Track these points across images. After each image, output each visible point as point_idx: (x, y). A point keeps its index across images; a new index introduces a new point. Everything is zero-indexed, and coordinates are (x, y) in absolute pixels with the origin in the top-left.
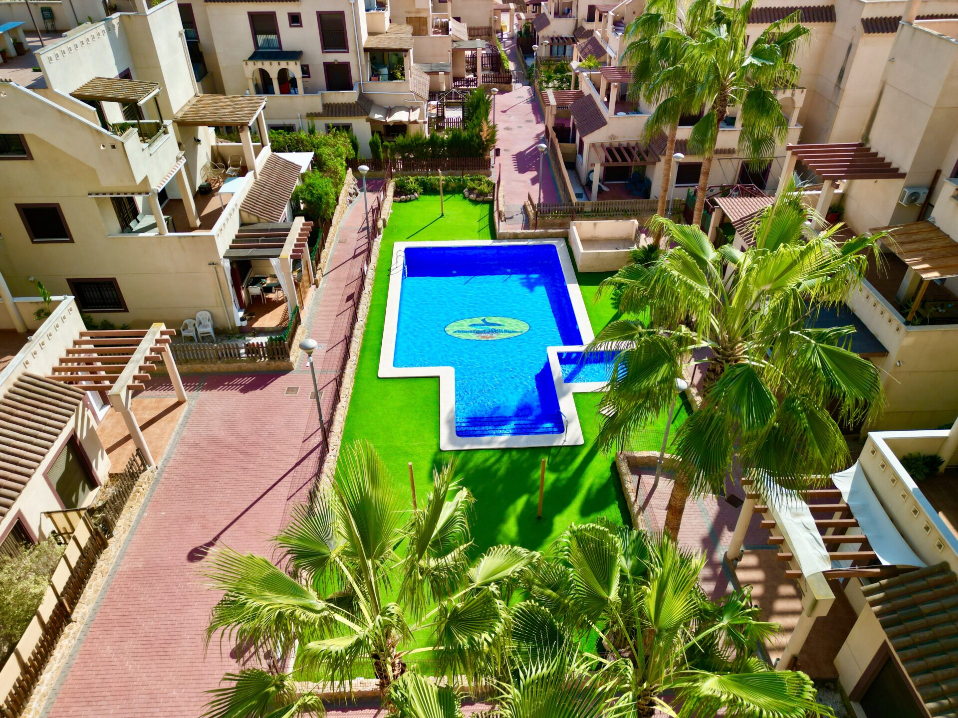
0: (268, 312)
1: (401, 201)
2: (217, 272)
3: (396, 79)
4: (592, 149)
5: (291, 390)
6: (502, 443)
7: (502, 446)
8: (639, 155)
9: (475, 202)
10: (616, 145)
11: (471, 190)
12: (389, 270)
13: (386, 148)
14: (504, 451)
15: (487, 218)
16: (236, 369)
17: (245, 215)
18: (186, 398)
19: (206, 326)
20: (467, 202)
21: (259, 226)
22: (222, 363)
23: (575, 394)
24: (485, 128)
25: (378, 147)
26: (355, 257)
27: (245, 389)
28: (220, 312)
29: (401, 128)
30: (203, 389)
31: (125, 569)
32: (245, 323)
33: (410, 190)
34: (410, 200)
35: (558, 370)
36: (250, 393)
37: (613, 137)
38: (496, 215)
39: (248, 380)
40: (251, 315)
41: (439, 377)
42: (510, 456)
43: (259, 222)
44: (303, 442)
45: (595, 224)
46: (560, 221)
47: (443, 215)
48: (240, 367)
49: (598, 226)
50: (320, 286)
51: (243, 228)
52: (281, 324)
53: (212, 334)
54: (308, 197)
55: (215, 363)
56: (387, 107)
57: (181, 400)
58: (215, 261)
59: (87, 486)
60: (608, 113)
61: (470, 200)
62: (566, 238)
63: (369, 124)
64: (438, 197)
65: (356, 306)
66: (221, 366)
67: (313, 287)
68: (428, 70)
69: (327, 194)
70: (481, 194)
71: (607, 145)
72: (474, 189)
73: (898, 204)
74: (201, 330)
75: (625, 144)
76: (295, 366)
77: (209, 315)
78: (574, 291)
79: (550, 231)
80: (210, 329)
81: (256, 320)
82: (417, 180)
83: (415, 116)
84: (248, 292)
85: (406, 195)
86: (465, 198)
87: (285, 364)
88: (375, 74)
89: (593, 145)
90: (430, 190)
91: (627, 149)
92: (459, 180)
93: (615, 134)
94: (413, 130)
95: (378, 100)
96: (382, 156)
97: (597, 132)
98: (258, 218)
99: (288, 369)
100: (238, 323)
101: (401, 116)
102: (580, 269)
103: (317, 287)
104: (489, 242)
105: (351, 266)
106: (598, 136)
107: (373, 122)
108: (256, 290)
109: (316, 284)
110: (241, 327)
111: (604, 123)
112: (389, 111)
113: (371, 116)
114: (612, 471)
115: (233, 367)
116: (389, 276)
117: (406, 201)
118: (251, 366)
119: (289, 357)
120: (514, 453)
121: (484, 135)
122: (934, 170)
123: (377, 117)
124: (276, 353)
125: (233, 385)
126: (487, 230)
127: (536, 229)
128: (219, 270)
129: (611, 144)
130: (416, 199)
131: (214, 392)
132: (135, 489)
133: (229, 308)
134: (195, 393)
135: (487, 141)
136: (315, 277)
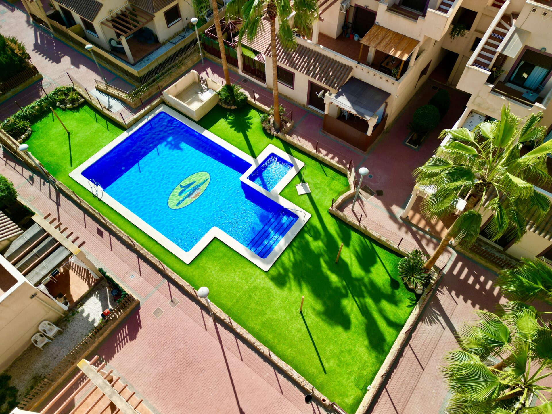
1: (25, 140)
5: (158, 312)
9: (75, 109)
10: (115, 16)
11: (62, 102)
12: (95, 196)
14: (290, 247)
15: (98, 116)
23: (280, 194)
26: (58, 204)
27: (133, 336)
28: (52, 314)
30: (108, 361)
33: (22, 128)
34: (30, 135)
36: (138, 336)
41: (215, 237)
43: (11, 242)
44: (206, 330)
45: (176, 86)
47: (69, 133)
48: (110, 330)
62: (164, 102)
66: (100, 340)
71: (110, 19)
73: (340, 13)
75: (120, 12)
76: (139, 300)
78: (207, 134)
79: (153, 104)
89: (102, 23)
90: (33, 119)
91: (123, 14)
93: (111, 9)
97: (100, 13)
102: (197, 120)
104: (125, 134)
106: (102, 16)
111: (100, 5)
114: (334, 218)
116: (100, 200)
117: (28, 138)
118: (116, 323)
119: (134, 299)
121: (16, 51)
125: (121, 342)
127: (144, 108)
130: (32, 131)
133: (56, 307)
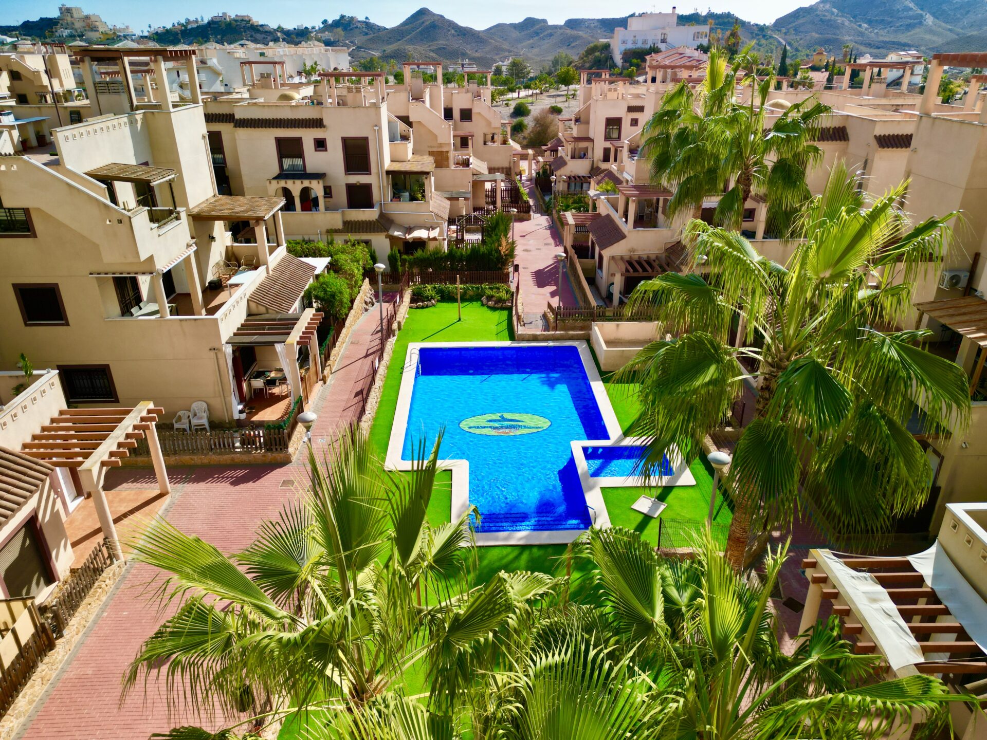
0: (270, 406)
1: (417, 308)
2: (217, 359)
3: (417, 200)
4: (612, 262)
5: (286, 483)
6: (521, 539)
7: (521, 542)
8: (661, 267)
9: (493, 309)
10: (636, 258)
11: (490, 298)
12: (402, 368)
13: (404, 262)
14: (524, 547)
15: (505, 323)
16: (229, 462)
17: (253, 305)
18: (170, 490)
19: (201, 418)
20: (485, 308)
21: (267, 316)
22: (214, 454)
23: (603, 489)
24: (504, 243)
25: (396, 261)
26: (367, 356)
27: (236, 482)
28: (217, 403)
29: (420, 243)
30: (189, 482)
31: (71, 676)
32: (243, 416)
33: (427, 297)
34: (427, 307)
35: (582, 465)
36: (242, 485)
37: (632, 250)
38: (515, 319)
39: (240, 473)
40: (251, 408)
41: (451, 470)
42: (530, 553)
43: (268, 313)
45: (618, 325)
46: (581, 324)
47: (460, 319)
48: (233, 459)
49: (620, 327)
50: (328, 383)
51: (250, 318)
52: (282, 417)
53: (207, 426)
54: (321, 294)
55: (206, 455)
56: (407, 226)
57: (164, 492)
58: (216, 346)
59: (42, 580)
60: (627, 227)
61: (489, 307)
62: (588, 340)
63: (388, 240)
64: (456, 305)
65: (365, 401)
66: (213, 458)
67: (321, 383)
68: (448, 196)
69: (341, 293)
70: (500, 300)
71: (627, 258)
72: (493, 296)
73: (939, 289)
74: (195, 422)
75: (645, 257)
76: (294, 459)
77: (205, 405)
78: (598, 388)
79: (571, 333)
80: (205, 421)
81: (256, 413)
82: (435, 288)
83: (434, 233)
84: (249, 385)
85: (423, 301)
86: (483, 305)
87: (282, 455)
88: (396, 196)
89: (613, 258)
90: (447, 298)
91: (648, 262)
92: (478, 288)
93: (635, 247)
94: (431, 246)
95: (398, 220)
96: (400, 269)
97: (616, 245)
98: (267, 309)
99: (286, 462)
100: (236, 416)
101: (421, 234)
102: (603, 368)
103: (325, 383)
104: (507, 343)
105: (362, 364)
106: (618, 249)
107: (393, 239)
108: (258, 383)
109: (324, 380)
110: (238, 420)
111: (623, 237)
112: (410, 230)
113: (390, 233)
115: (226, 458)
116: (402, 373)
117: (423, 307)
118: (245, 458)
119: (287, 448)
120: (535, 550)
121: (503, 249)
122: (973, 253)
123: (396, 233)
124: (273, 442)
125: (223, 478)
126: (506, 333)
127: (556, 330)
128: (220, 356)
129: (631, 257)
130: (433, 305)
131: (202, 485)
132: (96, 584)
133: (227, 399)
134: (180, 486)
135: (506, 255)
136: (323, 372)
